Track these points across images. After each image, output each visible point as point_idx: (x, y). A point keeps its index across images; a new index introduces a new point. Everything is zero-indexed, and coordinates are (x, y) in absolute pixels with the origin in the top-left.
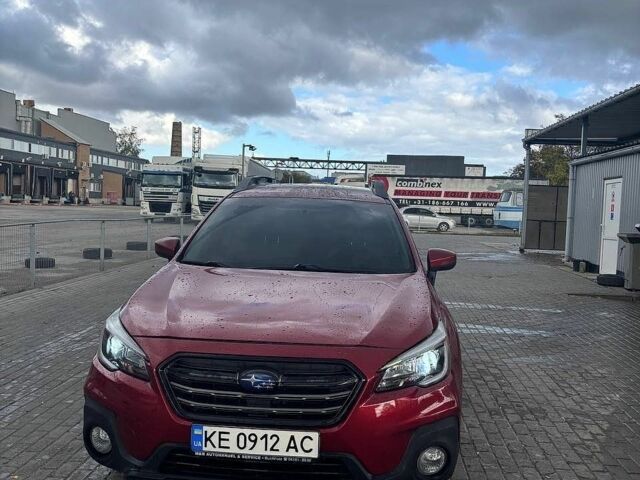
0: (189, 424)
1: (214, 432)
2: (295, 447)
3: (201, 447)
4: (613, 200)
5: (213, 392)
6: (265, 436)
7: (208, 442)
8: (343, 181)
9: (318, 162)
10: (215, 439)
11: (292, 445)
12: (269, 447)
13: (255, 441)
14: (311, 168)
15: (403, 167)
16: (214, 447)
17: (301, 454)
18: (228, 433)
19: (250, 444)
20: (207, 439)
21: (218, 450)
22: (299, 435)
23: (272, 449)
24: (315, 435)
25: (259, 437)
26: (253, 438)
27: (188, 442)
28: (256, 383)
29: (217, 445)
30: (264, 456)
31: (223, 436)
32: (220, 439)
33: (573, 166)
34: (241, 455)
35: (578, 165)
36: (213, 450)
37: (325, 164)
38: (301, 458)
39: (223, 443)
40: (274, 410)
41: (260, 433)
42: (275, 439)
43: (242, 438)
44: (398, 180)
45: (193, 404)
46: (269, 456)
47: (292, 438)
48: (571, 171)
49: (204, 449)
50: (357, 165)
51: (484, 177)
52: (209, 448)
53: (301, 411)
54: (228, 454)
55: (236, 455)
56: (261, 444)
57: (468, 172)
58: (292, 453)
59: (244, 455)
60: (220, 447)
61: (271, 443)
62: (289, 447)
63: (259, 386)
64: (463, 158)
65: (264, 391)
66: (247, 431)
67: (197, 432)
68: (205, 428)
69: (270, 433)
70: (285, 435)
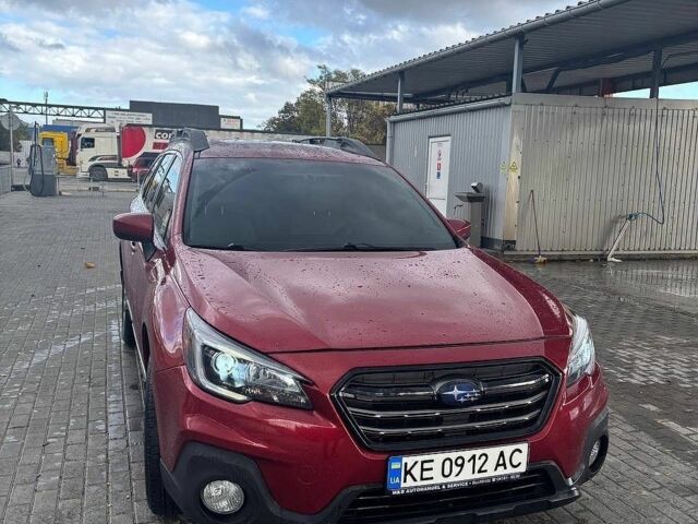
0: (384, 457)
1: (416, 463)
2: (504, 465)
3: (399, 484)
4: (439, 159)
5: (406, 414)
6: (474, 457)
7: (409, 477)
8: (88, 130)
9: (34, 105)
10: (416, 472)
11: (501, 462)
12: (477, 469)
13: (462, 466)
14: (26, 112)
15: (150, 116)
16: (415, 480)
17: (510, 470)
18: (432, 461)
19: (456, 469)
20: (408, 472)
21: (420, 483)
22: (508, 449)
23: (480, 471)
24: (524, 447)
25: (466, 459)
26: (460, 462)
27: (384, 481)
28: (460, 396)
29: (418, 478)
30: (471, 481)
31: (426, 466)
32: (423, 470)
33: (391, 122)
34: (446, 484)
35: (394, 123)
36: (415, 484)
37: (44, 108)
38: (509, 476)
39: (426, 474)
40: (477, 425)
41: (467, 454)
42: (484, 458)
43: (448, 463)
44: (157, 131)
45: (383, 432)
46: (477, 480)
47: (502, 454)
48: (388, 128)
49: (403, 485)
50: (86, 111)
51: (241, 130)
52: (410, 482)
53: (504, 421)
54: (433, 485)
55: (441, 485)
56: (468, 466)
57: (224, 124)
58: (501, 471)
59: (450, 483)
60: (422, 479)
61: (479, 463)
62: (498, 465)
63: (462, 400)
64: (217, 108)
65: (469, 404)
66: (453, 455)
67: (395, 466)
68: (405, 460)
69: (478, 452)
70: (493, 453)
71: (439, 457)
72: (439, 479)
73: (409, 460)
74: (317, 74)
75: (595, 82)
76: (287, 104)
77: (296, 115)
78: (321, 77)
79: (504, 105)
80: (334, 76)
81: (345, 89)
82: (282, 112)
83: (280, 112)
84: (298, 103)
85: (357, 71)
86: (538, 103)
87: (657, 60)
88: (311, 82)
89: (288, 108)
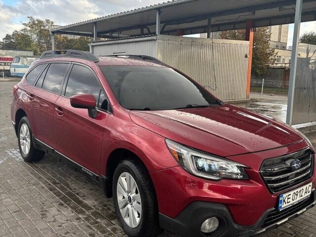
1: (286, 196)
3: (281, 206)
7: (284, 203)
10: (286, 200)
11: (306, 191)
18: (290, 195)
19: (296, 197)
21: (287, 204)
22: (307, 186)
23: (302, 196)
26: (297, 193)
27: (278, 206)
28: (296, 166)
30: (299, 200)
31: (289, 197)
33: (91, 46)
34: (293, 204)
38: (308, 196)
39: (289, 201)
40: (299, 177)
41: (298, 190)
42: (302, 190)
43: (294, 194)
45: (275, 185)
46: (301, 200)
49: (283, 206)
54: (290, 205)
56: (299, 195)
59: (295, 203)
61: (301, 193)
62: (305, 193)
63: (297, 168)
66: (295, 191)
67: (281, 199)
70: (304, 188)
71: (292, 193)
72: (292, 202)
73: (284, 195)
74: (27, 21)
75: (175, 30)
76: (7, 35)
77: (12, 40)
78: (30, 23)
79: (154, 40)
80: (36, 22)
81: (62, 30)
82: (5, 39)
83: (3, 39)
84: (13, 35)
85: (48, 20)
86: (167, 39)
87: (209, 21)
88: (24, 24)
89: (8, 37)
